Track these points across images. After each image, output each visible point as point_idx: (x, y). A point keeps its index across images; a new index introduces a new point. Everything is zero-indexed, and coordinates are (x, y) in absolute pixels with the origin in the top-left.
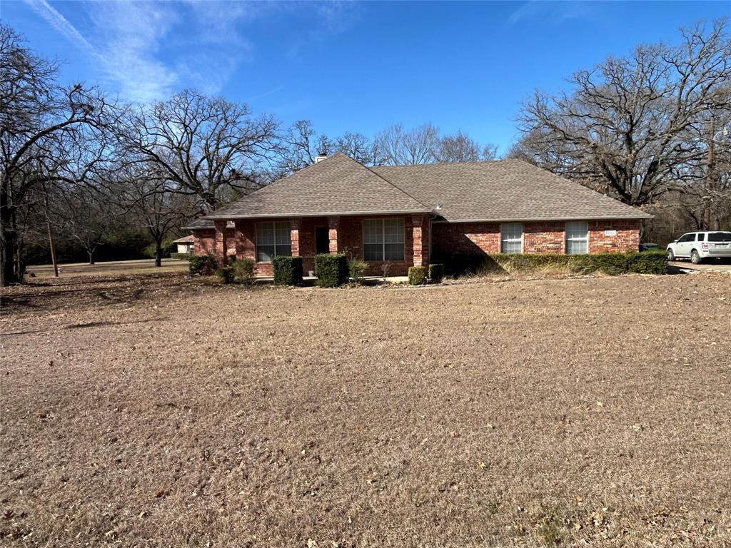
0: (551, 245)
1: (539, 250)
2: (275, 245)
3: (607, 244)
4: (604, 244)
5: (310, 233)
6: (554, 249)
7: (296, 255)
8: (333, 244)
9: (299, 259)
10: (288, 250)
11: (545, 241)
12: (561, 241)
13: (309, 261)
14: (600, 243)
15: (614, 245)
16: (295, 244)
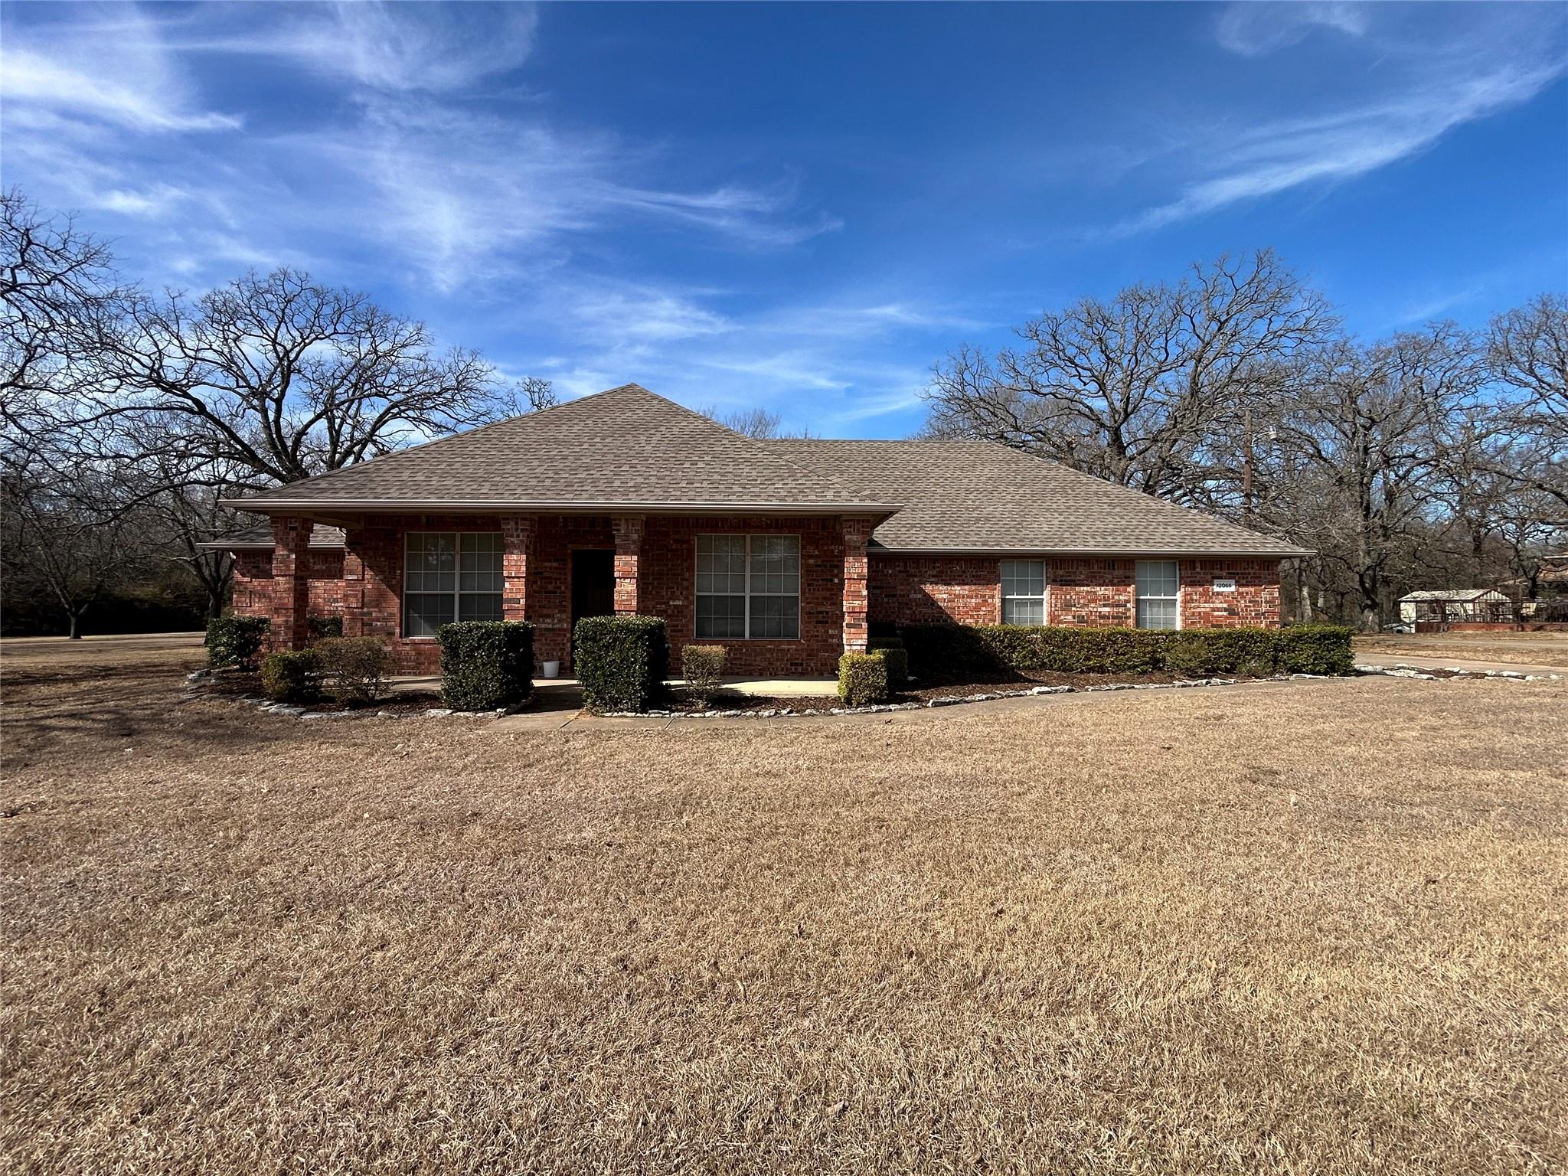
0: (1107, 609)
1: (1081, 619)
2: (457, 592)
3: (1219, 610)
4: (1214, 610)
5: (555, 564)
6: (1114, 618)
7: (514, 619)
8: (626, 590)
9: (525, 627)
10: (495, 605)
11: (1094, 601)
12: (1128, 601)
13: (550, 635)
14: (1205, 608)
15: (1232, 612)
16: (515, 589)
